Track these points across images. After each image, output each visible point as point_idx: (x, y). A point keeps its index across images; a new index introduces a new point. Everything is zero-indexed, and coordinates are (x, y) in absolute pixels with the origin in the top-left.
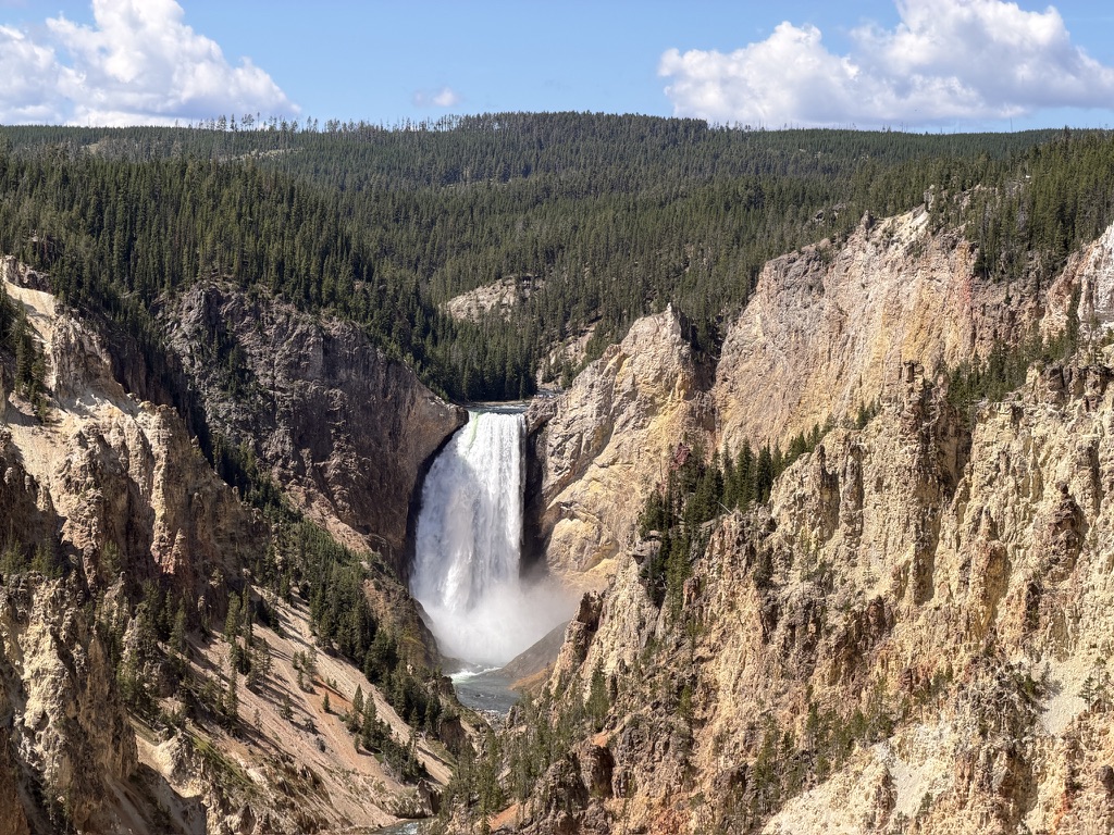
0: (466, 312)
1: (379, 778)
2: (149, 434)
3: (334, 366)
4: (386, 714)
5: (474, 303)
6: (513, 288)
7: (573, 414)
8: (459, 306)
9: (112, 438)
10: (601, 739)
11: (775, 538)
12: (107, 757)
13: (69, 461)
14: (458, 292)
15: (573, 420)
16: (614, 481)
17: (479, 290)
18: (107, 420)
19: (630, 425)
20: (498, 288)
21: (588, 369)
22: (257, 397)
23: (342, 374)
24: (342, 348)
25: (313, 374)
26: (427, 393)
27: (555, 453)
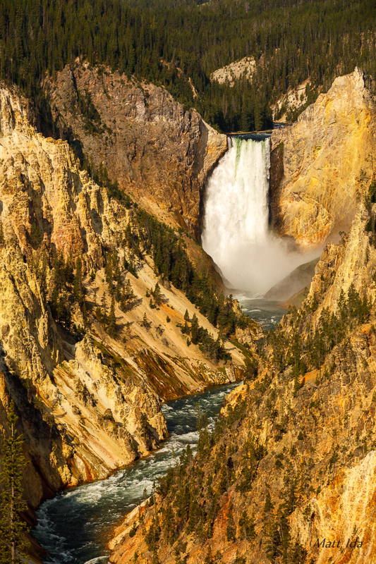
0: (224, 78)
1: (202, 361)
2: (51, 157)
3: (151, 114)
4: (204, 323)
5: (229, 73)
6: (253, 63)
7: (299, 137)
8: (220, 76)
9: (29, 159)
13: (6, 175)
14: (219, 67)
15: (299, 141)
16: (326, 177)
17: (232, 64)
18: (26, 149)
19: (334, 143)
20: (243, 63)
21: (307, 110)
22: (106, 134)
23: (157, 118)
24: (156, 102)
25: (139, 119)
26: (208, 126)
27: (289, 162)
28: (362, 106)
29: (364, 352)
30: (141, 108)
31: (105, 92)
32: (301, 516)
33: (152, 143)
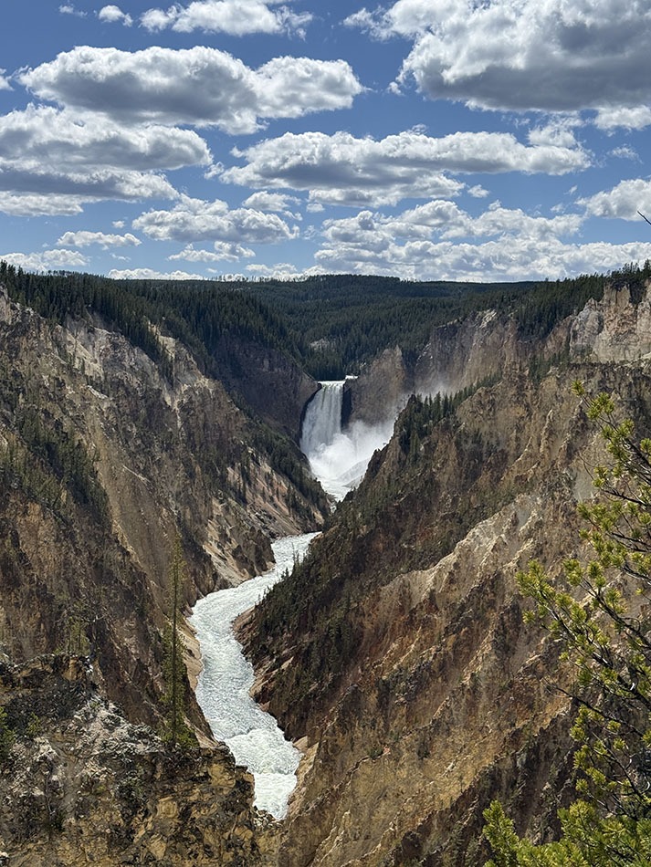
0: (318, 348)
2: (211, 390)
3: (272, 367)
5: (321, 344)
9: (197, 392)
11: (462, 427)
12: (202, 509)
13: (182, 401)
14: (315, 340)
17: (322, 340)
22: (244, 378)
23: (276, 370)
24: (276, 360)
25: (264, 370)
26: (307, 377)
27: (354, 399)
28: (400, 368)
29: (395, 516)
30: (266, 363)
31: (245, 352)
32: (354, 614)
33: (272, 385)
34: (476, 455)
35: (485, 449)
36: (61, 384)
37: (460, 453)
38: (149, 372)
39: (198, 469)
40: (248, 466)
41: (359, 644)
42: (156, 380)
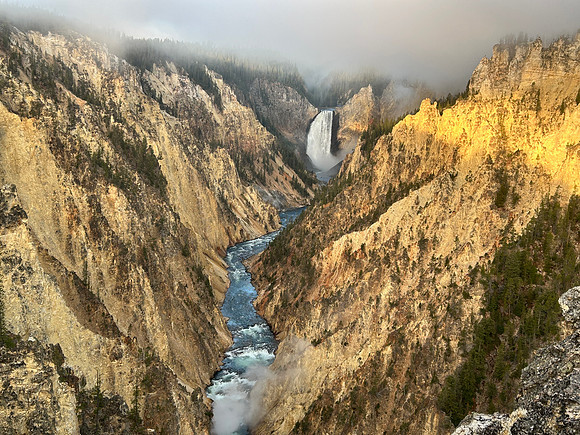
1: (298, 196)
2: (245, 114)
3: (288, 99)
4: (300, 181)
9: (236, 114)
10: (350, 188)
11: (393, 141)
15: (346, 112)
18: (235, 110)
21: (350, 100)
22: (271, 106)
23: (291, 100)
24: (291, 94)
25: (283, 101)
26: (311, 105)
27: (341, 120)
28: (371, 100)
29: (349, 197)
30: (285, 96)
31: (271, 89)
32: (316, 258)
34: (400, 159)
35: (406, 155)
36: (142, 110)
37: (391, 158)
38: (206, 102)
39: (232, 164)
40: (268, 162)
41: (319, 275)
42: (210, 106)
